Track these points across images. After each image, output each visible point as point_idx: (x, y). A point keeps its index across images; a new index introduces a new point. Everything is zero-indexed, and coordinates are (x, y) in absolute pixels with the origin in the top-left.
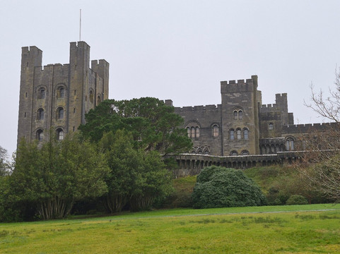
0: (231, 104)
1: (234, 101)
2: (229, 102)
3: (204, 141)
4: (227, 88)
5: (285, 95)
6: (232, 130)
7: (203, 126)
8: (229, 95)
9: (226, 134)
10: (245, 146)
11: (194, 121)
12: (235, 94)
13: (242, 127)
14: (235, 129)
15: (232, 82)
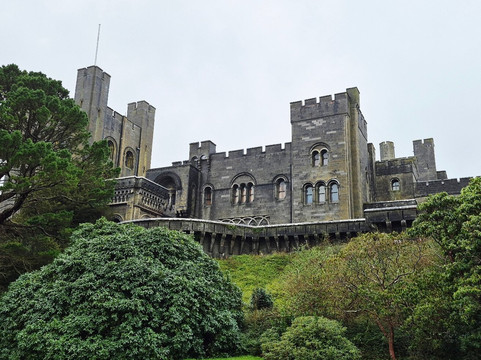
0: (307, 139)
1: (313, 133)
2: (304, 135)
3: (260, 208)
4: (301, 112)
5: (429, 142)
6: (309, 185)
7: (261, 181)
8: (304, 124)
9: (298, 194)
10: (331, 214)
11: (246, 174)
12: (314, 122)
13: (326, 178)
14: (314, 183)
15: (311, 101)
